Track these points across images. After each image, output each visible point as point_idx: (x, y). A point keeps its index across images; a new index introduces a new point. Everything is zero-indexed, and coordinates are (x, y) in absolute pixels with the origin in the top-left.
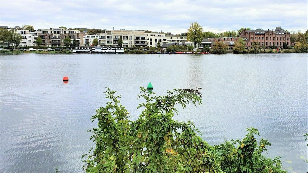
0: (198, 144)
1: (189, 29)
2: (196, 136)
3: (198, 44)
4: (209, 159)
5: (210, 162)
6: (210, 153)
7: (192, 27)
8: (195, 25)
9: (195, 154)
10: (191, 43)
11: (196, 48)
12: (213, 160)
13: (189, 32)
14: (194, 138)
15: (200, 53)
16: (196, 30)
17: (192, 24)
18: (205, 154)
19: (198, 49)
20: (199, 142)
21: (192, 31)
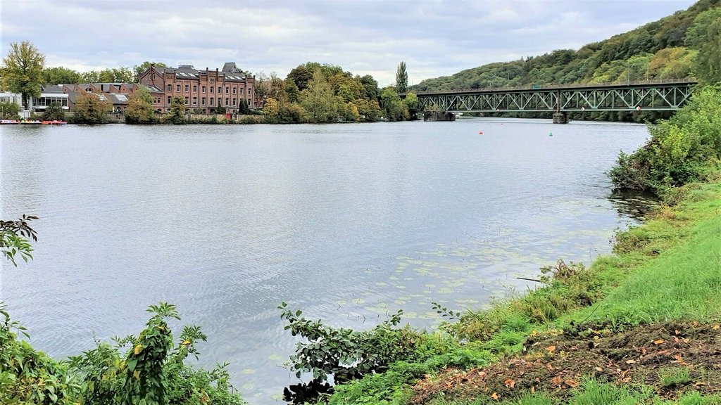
0: (20, 360)
1: (7, 58)
2: (16, 340)
3: (31, 98)
4: (50, 395)
5: (52, 402)
6: (53, 379)
7: (14, 54)
8: (24, 49)
9: (11, 387)
10: (13, 95)
11: (26, 108)
12: (61, 396)
13: (5, 66)
14: (9, 347)
15: (38, 122)
16: (25, 63)
17: (16, 47)
18: (40, 384)
19: (32, 113)
20: (23, 355)
21: (15, 66)
